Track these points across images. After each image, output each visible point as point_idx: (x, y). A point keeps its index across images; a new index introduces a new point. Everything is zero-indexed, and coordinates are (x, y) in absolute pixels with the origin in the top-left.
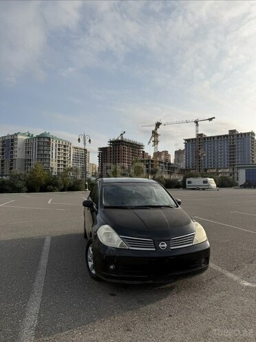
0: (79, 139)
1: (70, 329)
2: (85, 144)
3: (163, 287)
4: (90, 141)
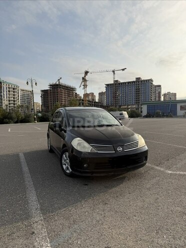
0: (27, 83)
1: (65, 207)
2: (32, 86)
3: (118, 177)
4: (36, 84)
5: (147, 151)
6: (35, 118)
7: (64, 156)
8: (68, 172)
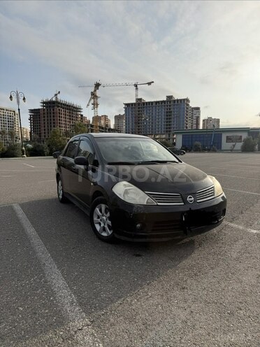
0: (11, 97)
2: (18, 102)
4: (24, 99)
5: (224, 203)
6: (23, 151)
7: (97, 209)
8: (104, 234)
